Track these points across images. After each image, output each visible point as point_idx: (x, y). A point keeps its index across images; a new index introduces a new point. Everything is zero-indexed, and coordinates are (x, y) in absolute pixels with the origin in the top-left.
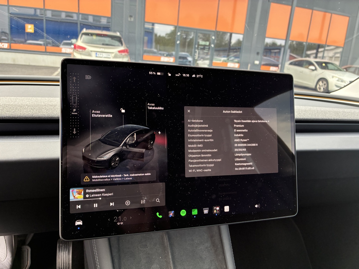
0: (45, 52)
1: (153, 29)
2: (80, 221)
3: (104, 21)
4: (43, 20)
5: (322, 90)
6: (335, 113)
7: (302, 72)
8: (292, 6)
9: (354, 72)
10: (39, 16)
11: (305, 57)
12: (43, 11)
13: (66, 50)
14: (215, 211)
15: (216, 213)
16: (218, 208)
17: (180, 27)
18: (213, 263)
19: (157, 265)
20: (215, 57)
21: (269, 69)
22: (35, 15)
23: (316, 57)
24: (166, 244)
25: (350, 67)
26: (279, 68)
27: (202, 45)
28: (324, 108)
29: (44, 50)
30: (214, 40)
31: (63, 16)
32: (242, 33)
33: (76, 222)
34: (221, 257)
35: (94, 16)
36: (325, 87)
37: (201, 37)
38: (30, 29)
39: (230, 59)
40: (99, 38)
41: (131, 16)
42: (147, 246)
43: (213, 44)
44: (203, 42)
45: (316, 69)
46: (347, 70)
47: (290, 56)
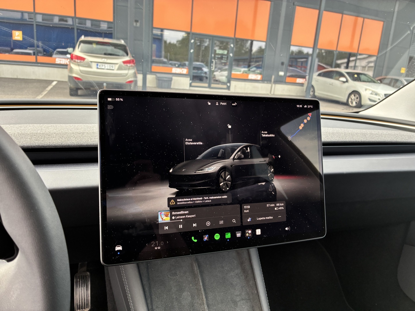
0: (36, 63)
1: (162, 35)
2: (120, 246)
3: (104, 26)
4: (33, 25)
5: (354, 104)
6: (362, 135)
7: (332, 84)
8: (320, 10)
9: (389, 84)
10: (28, 20)
11: (335, 67)
12: (33, 15)
13: (60, 60)
14: (247, 235)
15: (249, 236)
16: (250, 232)
17: (193, 34)
18: (243, 289)
19: (187, 293)
20: (234, 68)
21: (296, 80)
22: (22, 19)
23: (347, 67)
24: (196, 272)
25: (385, 78)
26: (306, 80)
27: (219, 54)
28: (352, 129)
29: (34, 61)
30: (233, 48)
31: (56, 20)
32: (265, 40)
33: (116, 247)
34: (251, 283)
35: (92, 20)
36: (357, 101)
37: (217, 44)
38: (18, 36)
39: (251, 70)
40: (99, 47)
41: (137, 21)
42: (177, 274)
43: (232, 53)
44: (221, 51)
45: (347, 81)
46: (381, 81)
47: (319, 66)
